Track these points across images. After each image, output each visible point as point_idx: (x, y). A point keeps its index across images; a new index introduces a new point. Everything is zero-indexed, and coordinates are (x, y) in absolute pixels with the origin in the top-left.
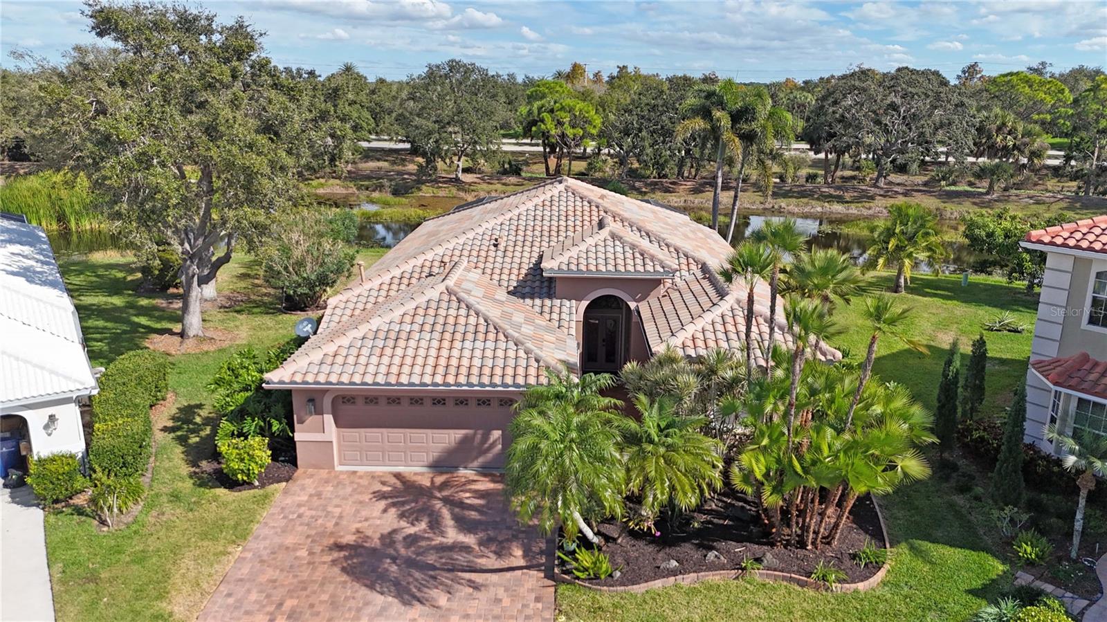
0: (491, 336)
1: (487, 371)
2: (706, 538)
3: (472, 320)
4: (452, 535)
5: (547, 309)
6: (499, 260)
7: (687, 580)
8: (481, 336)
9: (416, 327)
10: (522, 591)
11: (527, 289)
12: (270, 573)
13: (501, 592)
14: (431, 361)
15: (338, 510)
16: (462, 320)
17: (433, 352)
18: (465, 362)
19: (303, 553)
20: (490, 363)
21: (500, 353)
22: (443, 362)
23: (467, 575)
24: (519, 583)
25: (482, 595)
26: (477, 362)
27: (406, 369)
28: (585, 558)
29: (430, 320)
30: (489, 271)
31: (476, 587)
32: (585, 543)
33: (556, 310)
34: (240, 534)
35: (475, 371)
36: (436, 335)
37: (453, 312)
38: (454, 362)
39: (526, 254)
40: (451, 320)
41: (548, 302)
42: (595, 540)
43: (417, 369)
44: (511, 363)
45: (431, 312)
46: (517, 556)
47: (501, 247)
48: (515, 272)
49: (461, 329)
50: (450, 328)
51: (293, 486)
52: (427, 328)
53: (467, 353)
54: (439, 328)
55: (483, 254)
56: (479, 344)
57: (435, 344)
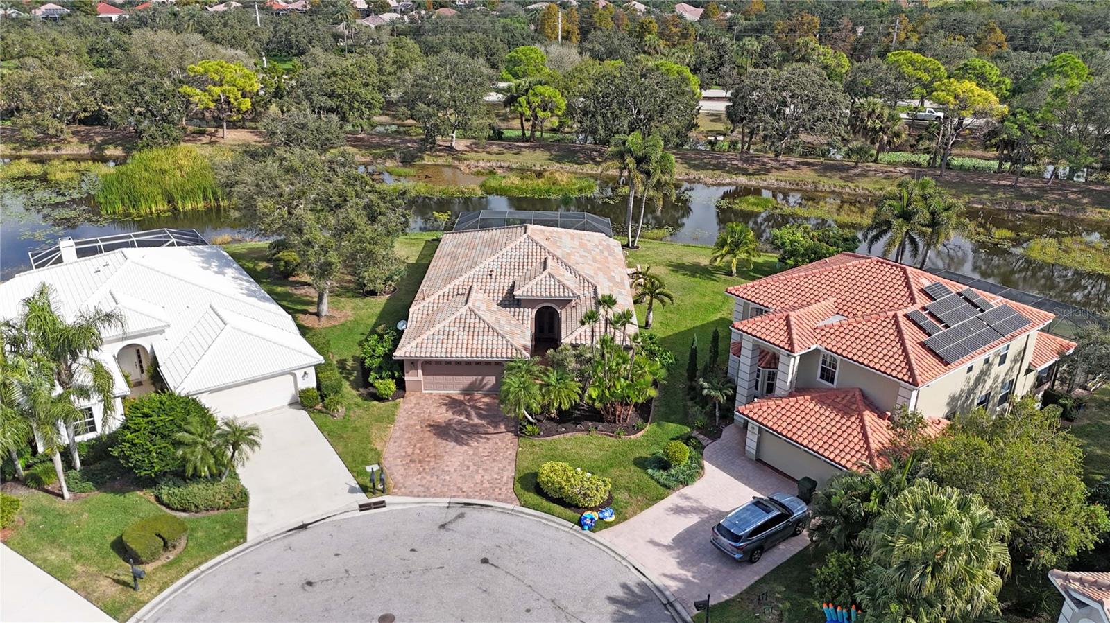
0: (491, 333)
1: (489, 351)
2: (577, 421)
3: (482, 325)
4: (476, 421)
5: (517, 314)
6: (492, 284)
7: (568, 435)
8: (486, 333)
9: (456, 329)
10: (506, 440)
11: (507, 302)
12: (407, 435)
13: (497, 441)
14: (465, 346)
15: (428, 411)
16: (477, 325)
17: (465, 342)
18: (480, 346)
19: (418, 427)
20: (490, 347)
21: (495, 342)
22: (470, 346)
23: (484, 436)
24: (504, 437)
25: (490, 441)
26: (485, 346)
27: (454, 350)
28: (529, 428)
29: (462, 325)
30: (487, 291)
31: (488, 439)
32: (530, 423)
33: (521, 314)
34: (392, 420)
35: (484, 351)
36: (466, 333)
37: (472, 321)
38: (475, 346)
39: (507, 281)
40: (472, 325)
41: (517, 310)
42: (533, 421)
43: (459, 350)
44: (500, 347)
45: (463, 321)
46: (503, 428)
47: (493, 276)
48: (501, 291)
49: (477, 329)
50: (472, 329)
51: (407, 400)
52: (461, 329)
53: (480, 342)
54: (467, 329)
55: (484, 280)
56: (485, 337)
57: (466, 337)
